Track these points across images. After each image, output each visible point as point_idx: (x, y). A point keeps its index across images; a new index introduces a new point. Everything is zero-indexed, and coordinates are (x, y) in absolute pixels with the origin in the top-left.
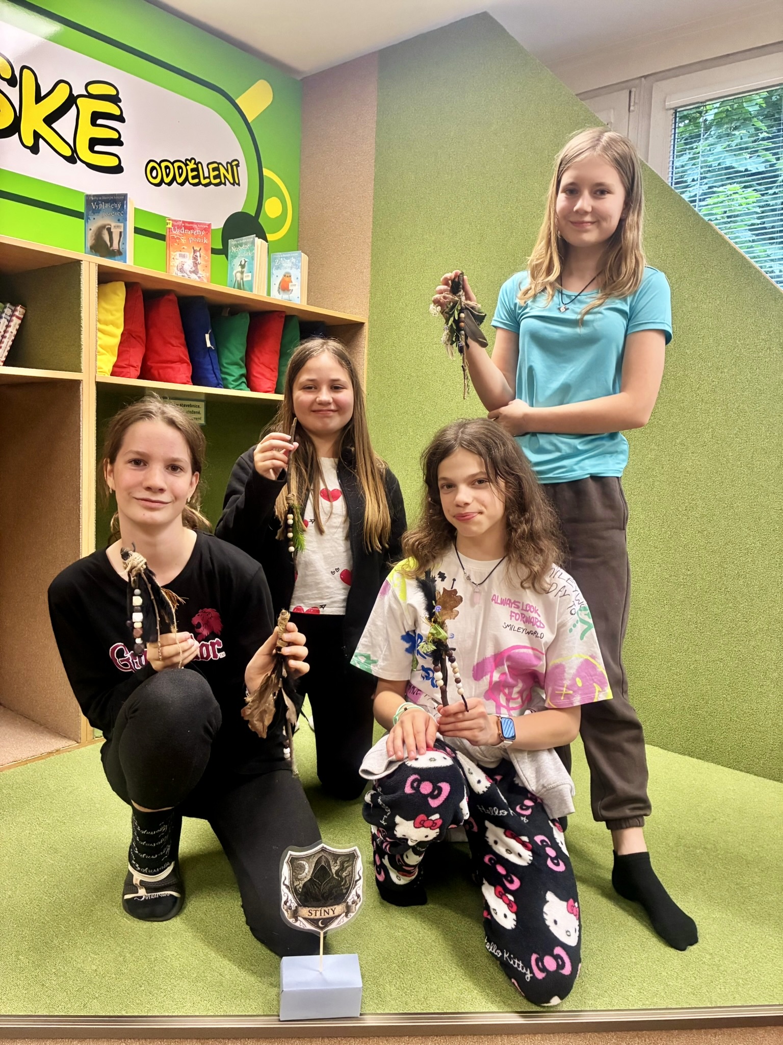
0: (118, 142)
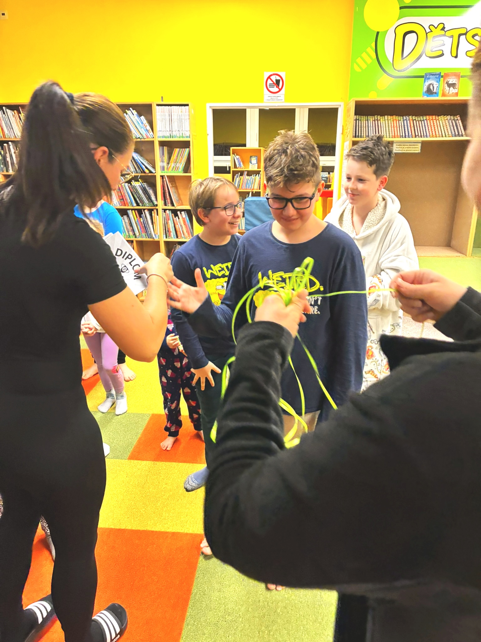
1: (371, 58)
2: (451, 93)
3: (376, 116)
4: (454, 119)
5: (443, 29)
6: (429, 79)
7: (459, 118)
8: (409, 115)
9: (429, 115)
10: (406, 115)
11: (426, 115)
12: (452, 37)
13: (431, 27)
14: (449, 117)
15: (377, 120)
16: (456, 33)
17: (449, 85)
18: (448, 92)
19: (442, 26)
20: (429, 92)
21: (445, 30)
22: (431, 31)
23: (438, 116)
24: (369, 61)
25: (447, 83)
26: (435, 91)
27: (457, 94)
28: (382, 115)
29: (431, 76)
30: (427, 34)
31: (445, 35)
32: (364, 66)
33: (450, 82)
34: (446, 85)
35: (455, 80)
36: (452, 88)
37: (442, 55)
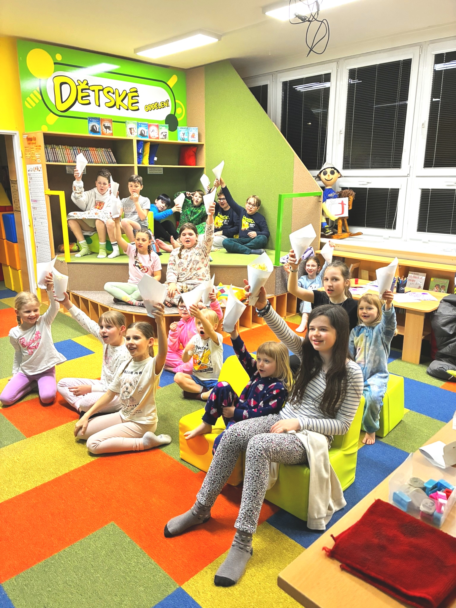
0: (138, 102)
1: (38, 99)
2: (108, 133)
3: (52, 145)
4: (107, 151)
5: (87, 84)
6: (91, 121)
7: (110, 150)
8: (77, 146)
9: (91, 147)
10: (74, 146)
11: (89, 147)
12: (94, 91)
13: (78, 81)
14: (104, 149)
15: (54, 148)
16: (96, 89)
17: (107, 128)
18: (105, 132)
19: (85, 82)
20: (93, 130)
21: (89, 85)
22: (79, 85)
23: (97, 148)
24: (37, 101)
25: (104, 125)
26: (98, 130)
27: (112, 134)
28: (58, 144)
29: (93, 120)
30: (76, 86)
31: (89, 89)
32: (34, 105)
33: (106, 125)
34: (103, 127)
35: (109, 124)
36: (108, 130)
37: (89, 103)
